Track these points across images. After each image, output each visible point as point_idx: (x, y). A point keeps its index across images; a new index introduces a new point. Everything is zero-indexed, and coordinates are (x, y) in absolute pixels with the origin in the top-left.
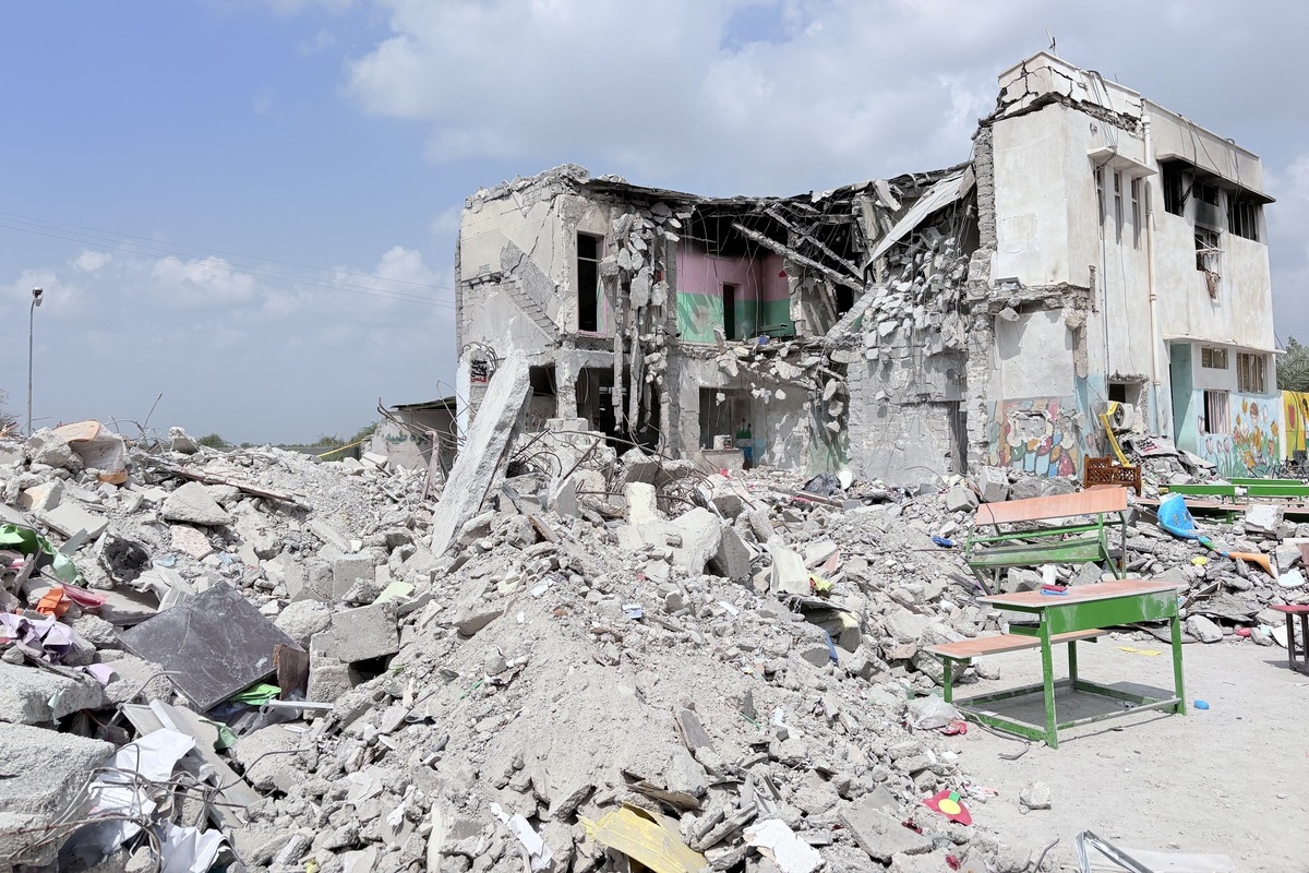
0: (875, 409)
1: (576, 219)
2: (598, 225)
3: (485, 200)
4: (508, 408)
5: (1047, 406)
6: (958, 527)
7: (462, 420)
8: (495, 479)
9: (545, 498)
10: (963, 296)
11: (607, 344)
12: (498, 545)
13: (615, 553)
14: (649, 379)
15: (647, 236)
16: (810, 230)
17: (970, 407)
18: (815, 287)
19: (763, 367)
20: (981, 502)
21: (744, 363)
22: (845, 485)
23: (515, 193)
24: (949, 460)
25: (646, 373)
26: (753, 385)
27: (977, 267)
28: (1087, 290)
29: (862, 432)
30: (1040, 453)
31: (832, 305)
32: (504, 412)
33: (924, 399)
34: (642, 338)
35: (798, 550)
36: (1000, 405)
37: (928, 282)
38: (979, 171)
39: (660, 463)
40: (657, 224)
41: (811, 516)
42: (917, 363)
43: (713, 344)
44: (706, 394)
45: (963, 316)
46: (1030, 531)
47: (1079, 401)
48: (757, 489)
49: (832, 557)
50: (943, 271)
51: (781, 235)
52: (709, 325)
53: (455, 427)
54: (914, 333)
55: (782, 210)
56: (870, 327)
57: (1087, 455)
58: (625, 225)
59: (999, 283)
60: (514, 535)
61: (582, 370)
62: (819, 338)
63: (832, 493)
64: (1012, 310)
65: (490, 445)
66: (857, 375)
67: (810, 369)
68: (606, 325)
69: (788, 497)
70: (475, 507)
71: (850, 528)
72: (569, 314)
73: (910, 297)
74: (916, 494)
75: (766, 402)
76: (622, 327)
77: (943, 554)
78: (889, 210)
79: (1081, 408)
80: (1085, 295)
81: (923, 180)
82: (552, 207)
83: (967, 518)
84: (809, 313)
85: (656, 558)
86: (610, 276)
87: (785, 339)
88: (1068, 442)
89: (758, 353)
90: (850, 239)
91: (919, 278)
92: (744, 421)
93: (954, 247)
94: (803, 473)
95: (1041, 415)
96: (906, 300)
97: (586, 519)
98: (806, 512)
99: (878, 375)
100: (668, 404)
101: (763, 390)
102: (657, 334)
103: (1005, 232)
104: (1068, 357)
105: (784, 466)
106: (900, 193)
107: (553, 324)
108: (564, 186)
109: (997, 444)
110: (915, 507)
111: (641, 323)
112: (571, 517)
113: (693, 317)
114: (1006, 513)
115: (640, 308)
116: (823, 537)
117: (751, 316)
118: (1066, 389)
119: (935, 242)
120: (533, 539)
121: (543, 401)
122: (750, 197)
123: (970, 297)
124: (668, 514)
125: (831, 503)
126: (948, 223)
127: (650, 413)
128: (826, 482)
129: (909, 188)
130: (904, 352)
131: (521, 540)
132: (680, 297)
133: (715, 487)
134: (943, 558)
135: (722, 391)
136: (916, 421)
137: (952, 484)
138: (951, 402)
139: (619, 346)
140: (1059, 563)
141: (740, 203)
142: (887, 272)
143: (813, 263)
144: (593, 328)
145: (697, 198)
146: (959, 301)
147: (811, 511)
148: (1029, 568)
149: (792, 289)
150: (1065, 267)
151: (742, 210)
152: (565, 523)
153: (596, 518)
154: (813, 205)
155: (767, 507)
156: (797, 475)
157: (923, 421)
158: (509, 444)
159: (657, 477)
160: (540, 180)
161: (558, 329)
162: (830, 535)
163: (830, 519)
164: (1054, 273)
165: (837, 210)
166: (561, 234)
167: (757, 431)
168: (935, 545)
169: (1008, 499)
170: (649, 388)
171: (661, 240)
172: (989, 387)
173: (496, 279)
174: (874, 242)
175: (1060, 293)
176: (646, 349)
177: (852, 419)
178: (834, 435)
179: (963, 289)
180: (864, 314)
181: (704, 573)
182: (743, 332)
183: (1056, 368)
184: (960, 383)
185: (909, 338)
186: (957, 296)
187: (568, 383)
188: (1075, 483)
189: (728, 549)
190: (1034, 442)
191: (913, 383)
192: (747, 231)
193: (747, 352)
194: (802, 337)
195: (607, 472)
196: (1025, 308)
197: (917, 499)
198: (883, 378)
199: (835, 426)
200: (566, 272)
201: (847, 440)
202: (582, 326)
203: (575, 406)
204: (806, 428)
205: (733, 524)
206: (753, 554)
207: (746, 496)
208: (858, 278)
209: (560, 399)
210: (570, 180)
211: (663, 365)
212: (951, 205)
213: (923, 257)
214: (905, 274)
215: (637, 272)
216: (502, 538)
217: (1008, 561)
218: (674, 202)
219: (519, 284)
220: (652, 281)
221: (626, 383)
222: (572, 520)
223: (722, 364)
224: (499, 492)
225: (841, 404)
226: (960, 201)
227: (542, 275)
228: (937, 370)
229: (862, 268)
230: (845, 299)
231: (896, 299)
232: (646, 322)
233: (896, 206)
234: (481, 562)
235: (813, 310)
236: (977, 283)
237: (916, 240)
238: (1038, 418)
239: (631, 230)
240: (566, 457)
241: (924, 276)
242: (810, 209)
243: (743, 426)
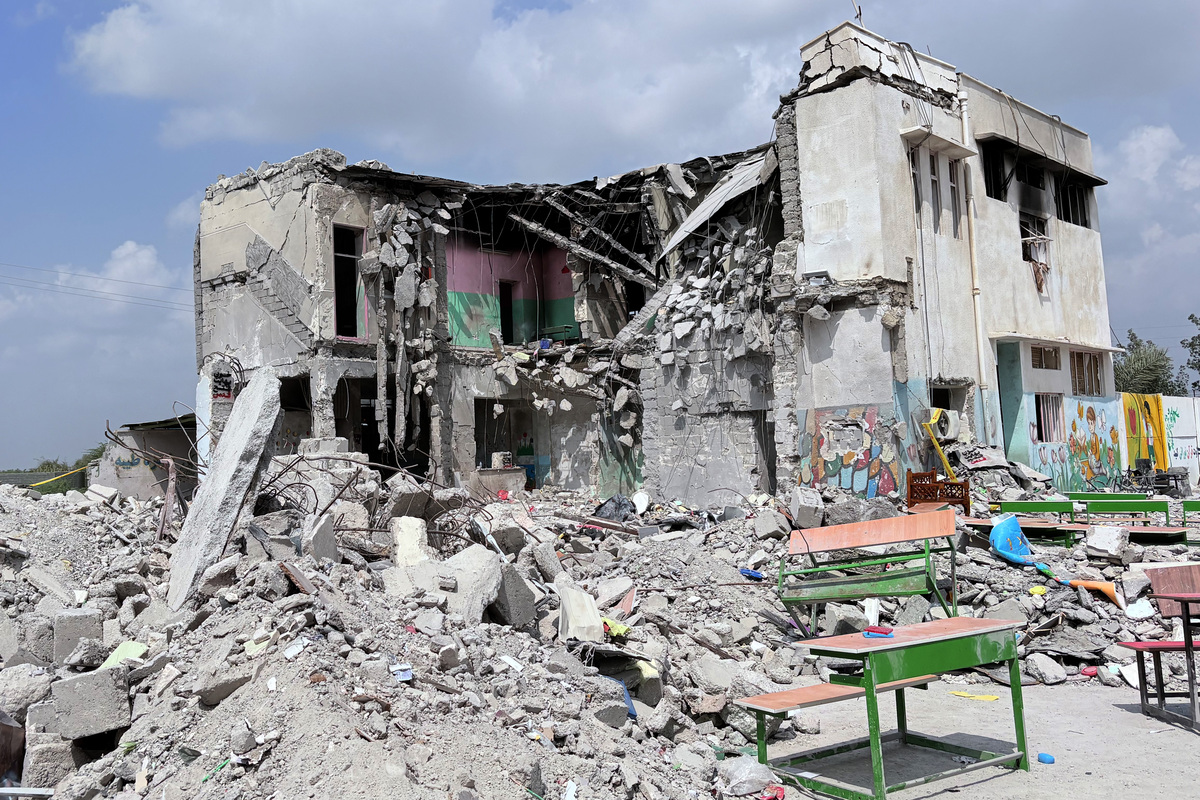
0: (672, 420)
1: (332, 211)
2: (357, 217)
3: (227, 190)
4: (256, 435)
5: (864, 414)
6: (768, 557)
7: (203, 446)
8: (241, 517)
9: (299, 539)
10: (767, 292)
11: (369, 351)
12: (245, 596)
13: (380, 600)
14: (417, 390)
15: (412, 229)
16: (595, 220)
17: (779, 416)
18: (602, 284)
19: (546, 374)
20: (794, 528)
21: (524, 370)
22: (640, 509)
23: (261, 182)
24: (756, 477)
25: (414, 382)
26: (535, 394)
27: (782, 260)
28: (904, 285)
29: (659, 448)
30: (857, 466)
31: (621, 304)
32: (251, 439)
33: (727, 409)
34: (408, 343)
35: (589, 589)
36: (812, 414)
37: (728, 277)
38: (782, 153)
39: (431, 493)
40: (424, 215)
41: (603, 545)
42: (718, 368)
43: (489, 349)
44: (482, 406)
45: (767, 315)
46: (850, 560)
47: (899, 408)
48: (541, 513)
49: (628, 595)
50: (744, 265)
51: (564, 226)
52: (484, 327)
53: (194, 455)
54: (714, 335)
55: (563, 199)
56: (664, 328)
57: (909, 470)
58: (388, 217)
59: (807, 277)
60: (263, 585)
61: (341, 381)
62: (607, 341)
63: (625, 519)
64: (822, 308)
65: (234, 477)
66: (651, 383)
67: (598, 376)
68: (367, 329)
69: (576, 524)
70: (217, 551)
71: (647, 560)
72: (325, 318)
73: (708, 294)
74: (722, 518)
75: (550, 414)
76: (386, 331)
77: (753, 588)
78: (682, 197)
79: (902, 417)
80: (902, 289)
81: (720, 164)
82: (304, 197)
83: (778, 546)
84: (595, 313)
85: (428, 606)
86: (371, 274)
87: (570, 342)
88: (888, 454)
89: (540, 358)
90: (640, 230)
91: (717, 273)
92: (525, 435)
93: (755, 238)
94: (593, 494)
95: (858, 425)
96: (703, 298)
97: (345, 561)
98: (597, 541)
99: (674, 381)
100: (439, 418)
101: (546, 400)
102: (425, 338)
103: (812, 220)
104: (886, 359)
105: (571, 486)
106: (695, 178)
107: (307, 329)
108: (317, 173)
109: (809, 458)
110: (720, 535)
111: (408, 326)
112: (329, 560)
113: (465, 319)
114: (822, 541)
115: (406, 310)
116: (616, 571)
117: (531, 316)
118: (883, 394)
119: (735, 232)
120: (285, 589)
121: (296, 417)
122: (528, 184)
123: (774, 294)
124: (441, 552)
125: (626, 530)
126: (748, 211)
127: (418, 428)
128: (619, 506)
129: (705, 174)
130: (702, 356)
131: (271, 591)
132: (451, 297)
133: (494, 517)
134: (752, 593)
135: (501, 402)
136: (718, 434)
137: (760, 504)
138: (757, 411)
139: (382, 353)
140: (883, 597)
141: (517, 190)
142: (681, 267)
143: (599, 257)
144: (353, 333)
145: (468, 185)
146: (763, 298)
147: (602, 539)
148: (849, 602)
149: (576, 286)
150: (879, 259)
151: (519, 198)
152: (322, 568)
153: (357, 558)
154: (598, 192)
155: (552, 536)
156: (586, 496)
157: (725, 433)
158: (256, 476)
159: (425, 508)
160: (290, 167)
161: (313, 335)
162: (625, 568)
163: (624, 549)
164: (868, 265)
165: (625, 197)
166: (315, 227)
167: (541, 446)
168: (744, 578)
169: (824, 524)
170: (418, 400)
171: (429, 233)
172: (798, 395)
173: (241, 278)
174: (667, 233)
175: (875, 288)
176: (413, 355)
177: (646, 432)
178: (626, 448)
179: (767, 284)
180: (657, 314)
181: (484, 621)
182: (522, 335)
183: (873, 371)
184: (766, 390)
185: (707, 341)
186: (760, 293)
187: (324, 397)
188: (896, 501)
189: (509, 591)
190: (851, 455)
191: (713, 391)
192: (525, 222)
193: (527, 357)
194: (588, 340)
195: (371, 503)
196: (837, 305)
197: (722, 525)
198: (679, 385)
199: (627, 439)
200: (321, 270)
201: (641, 455)
202: (340, 330)
203: (332, 422)
204: (596, 442)
205: (515, 561)
206: (539, 596)
207: (529, 525)
208: (649, 273)
209: (315, 414)
210: (324, 167)
211: (433, 373)
212: (751, 192)
213: (721, 250)
214: (702, 268)
215: (402, 269)
216: (249, 588)
217: (825, 596)
218: (442, 190)
219: (268, 284)
220: (419, 280)
221: (391, 394)
222: (331, 565)
223: (499, 371)
224: (246, 533)
225: (634, 415)
226: (760, 187)
227: (294, 274)
228: (740, 376)
229: (654, 262)
230: (636, 297)
231: (693, 297)
232: (412, 325)
233: (690, 193)
234: (224, 618)
235: (600, 310)
236: (782, 278)
237: (713, 231)
238: (854, 428)
239: (394, 222)
240: (321, 487)
241: (722, 271)
242: (594, 197)
243: (525, 441)
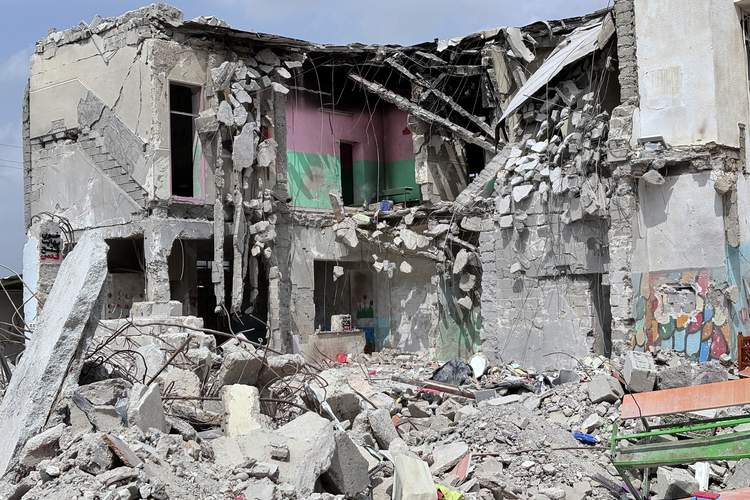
0: (510, 282)
1: (167, 67)
2: (194, 74)
3: (59, 44)
4: (81, 301)
5: (697, 278)
6: (602, 421)
7: (30, 307)
8: (65, 386)
9: (125, 410)
10: (603, 157)
11: (206, 212)
12: (67, 470)
13: (210, 471)
14: (255, 251)
15: (251, 87)
16: (436, 82)
17: (614, 279)
18: (443, 146)
19: (387, 236)
20: (626, 392)
21: (365, 232)
22: (478, 372)
23: (95, 36)
24: (592, 340)
25: (252, 244)
26: (375, 257)
27: (618, 125)
28: (737, 150)
29: (497, 311)
30: (690, 330)
31: (461, 167)
32: (76, 305)
33: (564, 272)
34: (246, 204)
35: (424, 455)
36: (646, 278)
37: (565, 141)
38: (620, 19)
39: (264, 360)
40: (263, 74)
41: (440, 410)
42: (555, 231)
43: (329, 210)
44: (322, 268)
45: (604, 180)
46: (681, 425)
47: (731, 272)
48: (380, 376)
49: (463, 461)
50: (582, 129)
51: (404, 88)
52: (324, 188)
53: (20, 323)
54: (551, 199)
55: (404, 60)
56: (503, 191)
57: (740, 334)
58: (226, 75)
59: (642, 142)
60: (85, 458)
61: (176, 242)
62: (447, 203)
63: (463, 382)
64: (656, 172)
65: (59, 345)
66: (489, 245)
67: (438, 238)
68: (205, 188)
69: (414, 388)
70: (41, 420)
71: (482, 425)
72: (159, 177)
73: (546, 157)
74: (558, 382)
75: (390, 276)
76: (223, 192)
77: (586, 452)
78: (521, 61)
79: (734, 281)
80: (735, 155)
81: (558, 28)
82: (139, 53)
83: (611, 410)
84: (436, 175)
85: (259, 476)
86: (209, 133)
87: (410, 204)
88: (720, 318)
89: (381, 220)
90: (480, 92)
91: (555, 137)
92: (365, 297)
93: (592, 103)
94: (432, 356)
95: (691, 289)
96: (541, 162)
97: (174, 431)
98: (434, 405)
99: (513, 244)
100: (277, 280)
101: (386, 262)
102: (264, 199)
103: (648, 86)
104: (718, 224)
105: (411, 349)
106: (534, 42)
107: (141, 188)
108: (153, 29)
109: (644, 321)
110: (554, 399)
111: (246, 187)
112: (156, 431)
113: (305, 179)
114: (653, 406)
115: (244, 170)
116: (452, 436)
117: (372, 178)
118: (716, 259)
119: (573, 97)
120: (109, 462)
121: (128, 279)
122: (369, 44)
123: (610, 159)
124: (274, 420)
125: (463, 394)
126: (586, 76)
127: (256, 291)
128: (457, 370)
129: (544, 38)
130: (540, 220)
131: (94, 464)
132: (291, 157)
133: (329, 384)
134: (586, 457)
135: (341, 264)
136: (555, 296)
137: (596, 366)
138: (592, 274)
139: (220, 214)
140: (713, 461)
141: (359, 51)
142: (520, 131)
143: (440, 119)
144: (189, 192)
145: (309, 44)
146: (600, 162)
147: (439, 404)
148: (680, 466)
149: (417, 148)
150: (713, 125)
151: (360, 58)
152: (149, 439)
153: (186, 428)
154: (438, 54)
155: (389, 400)
156: (425, 359)
157: (562, 296)
158: (82, 344)
159: (258, 376)
160: (125, 21)
161: (147, 194)
162: (460, 433)
163: (461, 414)
164: (702, 131)
165: (465, 60)
166: (150, 84)
167: (381, 309)
168: (577, 442)
169: (656, 388)
170: (256, 262)
171: (268, 92)
172: (633, 258)
173: (73, 136)
174: (506, 96)
175: (708, 154)
176: (252, 216)
177: (485, 295)
178: (466, 311)
179: (604, 149)
180: (496, 177)
181: (316, 490)
182: (363, 196)
183: (706, 236)
184: (601, 252)
185: (545, 204)
186: (597, 157)
187: (159, 258)
188: (727, 364)
189: (343, 459)
190: (684, 318)
191: (551, 254)
192: (366, 82)
193: (368, 219)
194: (429, 202)
195: (203, 370)
196: (671, 170)
197: (557, 389)
198: (518, 248)
199: (466, 302)
200: (156, 128)
201: (480, 318)
202: (176, 190)
203: (167, 284)
204: (435, 305)
205: (350, 428)
206: (373, 463)
207: (366, 390)
208: (489, 136)
209: (149, 276)
210: (160, 22)
211: (272, 235)
212: (589, 57)
213: (559, 114)
214: (540, 132)
215: (240, 128)
216: (72, 461)
217: (657, 460)
218: (282, 49)
219: (100, 141)
220: (258, 139)
221: (229, 256)
222: (158, 436)
223: (340, 233)
224: (70, 403)
225: (473, 277)
226: (598, 52)
227: (128, 132)
228: (577, 239)
229: (494, 125)
230: (476, 160)
231: (531, 160)
232: (251, 185)
233: (529, 57)
234: (45, 492)
235: (440, 172)
236: (618, 143)
237: (552, 95)
238: (688, 291)
239: (233, 81)
240: (151, 354)
241: (560, 135)
242: (435, 58)
243: (365, 304)
